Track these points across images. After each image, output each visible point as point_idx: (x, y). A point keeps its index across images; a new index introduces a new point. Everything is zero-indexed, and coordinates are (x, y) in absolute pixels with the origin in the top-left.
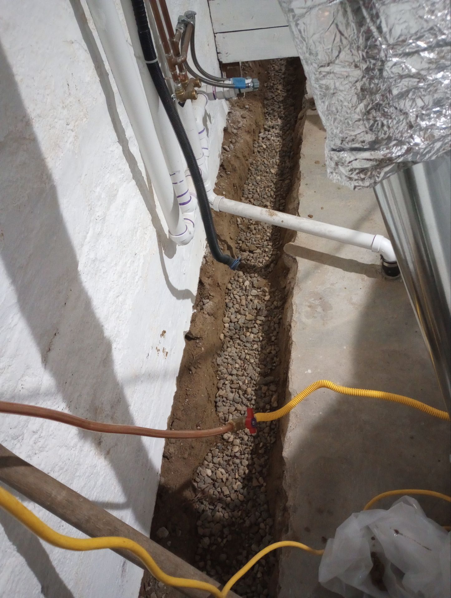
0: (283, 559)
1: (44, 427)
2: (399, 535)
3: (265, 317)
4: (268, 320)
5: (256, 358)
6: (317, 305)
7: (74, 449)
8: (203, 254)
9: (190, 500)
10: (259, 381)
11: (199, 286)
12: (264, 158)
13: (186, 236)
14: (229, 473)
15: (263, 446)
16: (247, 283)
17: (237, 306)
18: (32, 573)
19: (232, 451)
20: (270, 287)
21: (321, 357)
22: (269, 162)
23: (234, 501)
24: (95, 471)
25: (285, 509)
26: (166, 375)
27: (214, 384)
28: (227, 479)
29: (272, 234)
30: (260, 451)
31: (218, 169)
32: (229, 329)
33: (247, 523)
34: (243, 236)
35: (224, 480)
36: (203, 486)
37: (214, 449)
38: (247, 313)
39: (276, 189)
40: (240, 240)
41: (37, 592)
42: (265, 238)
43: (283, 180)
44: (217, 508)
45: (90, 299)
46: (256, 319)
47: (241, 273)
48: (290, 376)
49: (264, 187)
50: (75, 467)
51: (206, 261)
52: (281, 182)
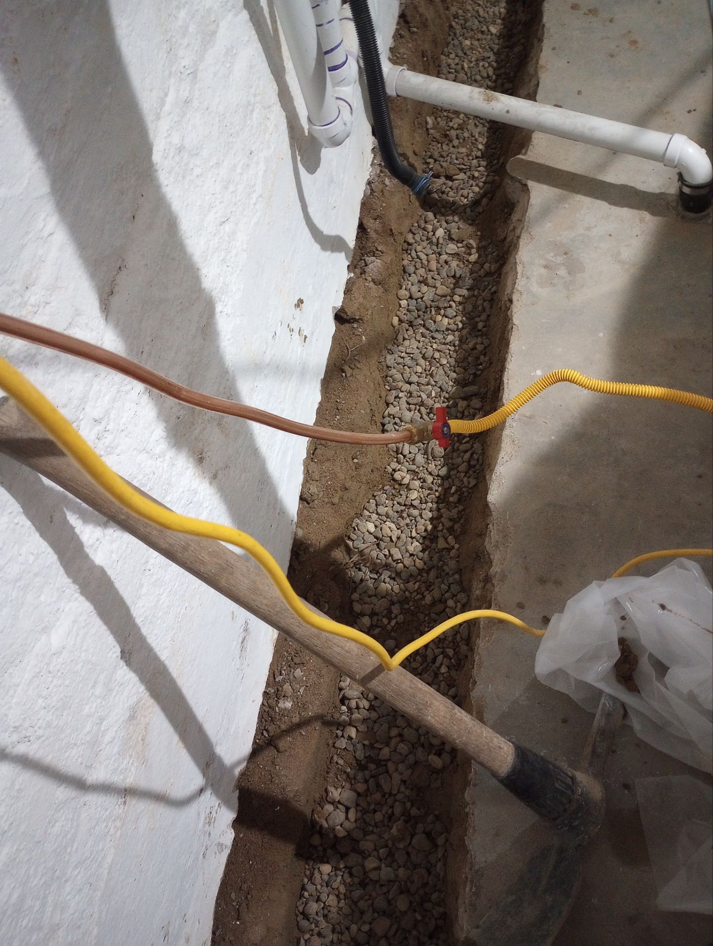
0: (482, 645)
1: (112, 416)
2: (665, 611)
3: (468, 290)
4: (474, 296)
5: (451, 357)
6: (560, 264)
7: (161, 459)
8: (366, 177)
9: (341, 564)
10: (454, 393)
11: (358, 234)
12: (479, 5)
13: (337, 128)
14: (402, 528)
15: (456, 491)
16: (440, 232)
17: (422, 271)
18: (104, 628)
19: (407, 497)
20: (479, 239)
21: (560, 350)
22: (488, 12)
23: (408, 568)
24: (195, 499)
25: (487, 579)
26: (303, 373)
27: (380, 397)
28: (398, 538)
29: (487, 146)
30: (451, 499)
31: (396, 22)
32: (408, 310)
33: (428, 599)
34: (436, 149)
35: (394, 539)
36: (362, 546)
37: (380, 493)
38: (438, 284)
39: (498, 64)
40: (431, 157)
41: (115, 656)
42: (474, 154)
43: (511, 47)
44: (383, 577)
45: (176, 218)
46: (453, 294)
47: (430, 215)
48: (505, 381)
49: (477, 60)
50: (164, 487)
51: (372, 190)
52: (507, 50)
